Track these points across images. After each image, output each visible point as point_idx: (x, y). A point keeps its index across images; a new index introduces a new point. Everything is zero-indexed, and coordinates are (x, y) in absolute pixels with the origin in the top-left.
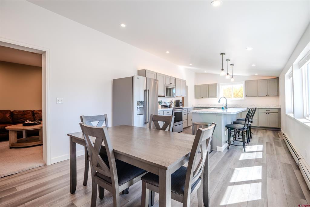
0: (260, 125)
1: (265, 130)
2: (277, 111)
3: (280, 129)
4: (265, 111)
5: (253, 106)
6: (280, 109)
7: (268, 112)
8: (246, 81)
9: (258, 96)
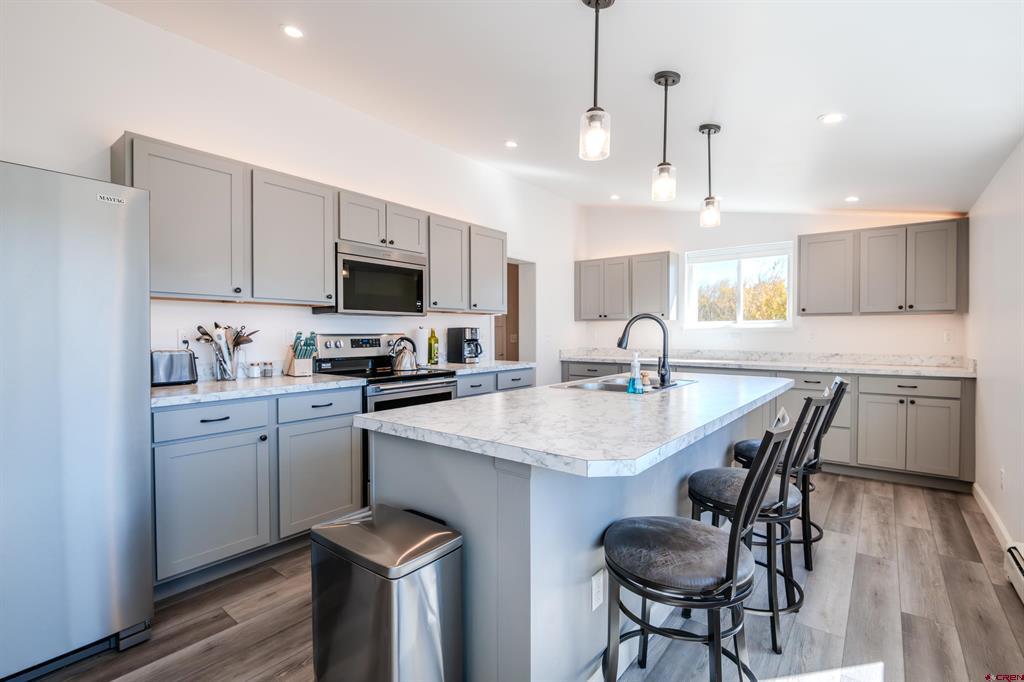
0: (863, 460)
1: (894, 484)
2: (955, 390)
3: (970, 484)
4: (891, 387)
5: (832, 360)
6: (974, 379)
7: (908, 392)
8: (801, 239)
9: (856, 308)
